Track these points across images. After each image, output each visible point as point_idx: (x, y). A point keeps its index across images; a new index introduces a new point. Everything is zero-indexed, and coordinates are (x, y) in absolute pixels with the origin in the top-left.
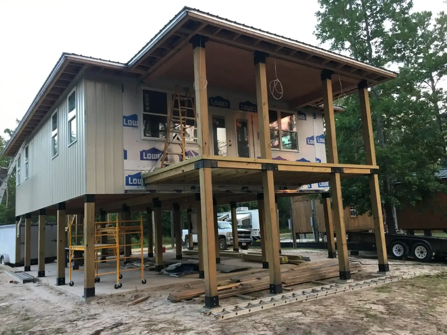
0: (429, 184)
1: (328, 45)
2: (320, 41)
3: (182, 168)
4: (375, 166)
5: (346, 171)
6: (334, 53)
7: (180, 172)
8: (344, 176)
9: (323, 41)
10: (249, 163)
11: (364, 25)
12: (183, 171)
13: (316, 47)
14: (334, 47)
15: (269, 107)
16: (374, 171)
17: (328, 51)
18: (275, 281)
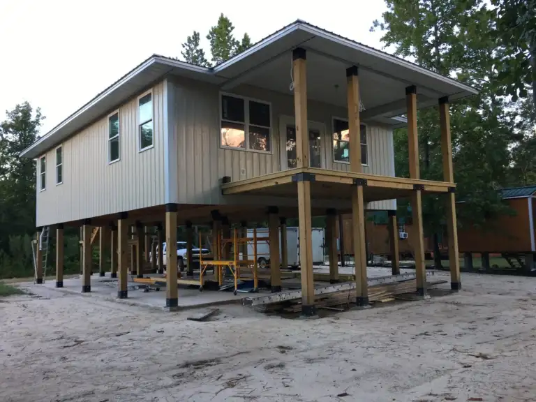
0: (494, 205)
1: (392, 49)
2: (384, 43)
3: (276, 180)
4: (452, 184)
5: (427, 189)
6: (397, 58)
7: (273, 184)
8: (424, 193)
9: (388, 45)
10: (343, 177)
11: (433, 29)
12: (277, 183)
13: (379, 51)
14: (399, 51)
15: (360, 121)
16: (451, 189)
17: (391, 55)
18: (362, 294)
